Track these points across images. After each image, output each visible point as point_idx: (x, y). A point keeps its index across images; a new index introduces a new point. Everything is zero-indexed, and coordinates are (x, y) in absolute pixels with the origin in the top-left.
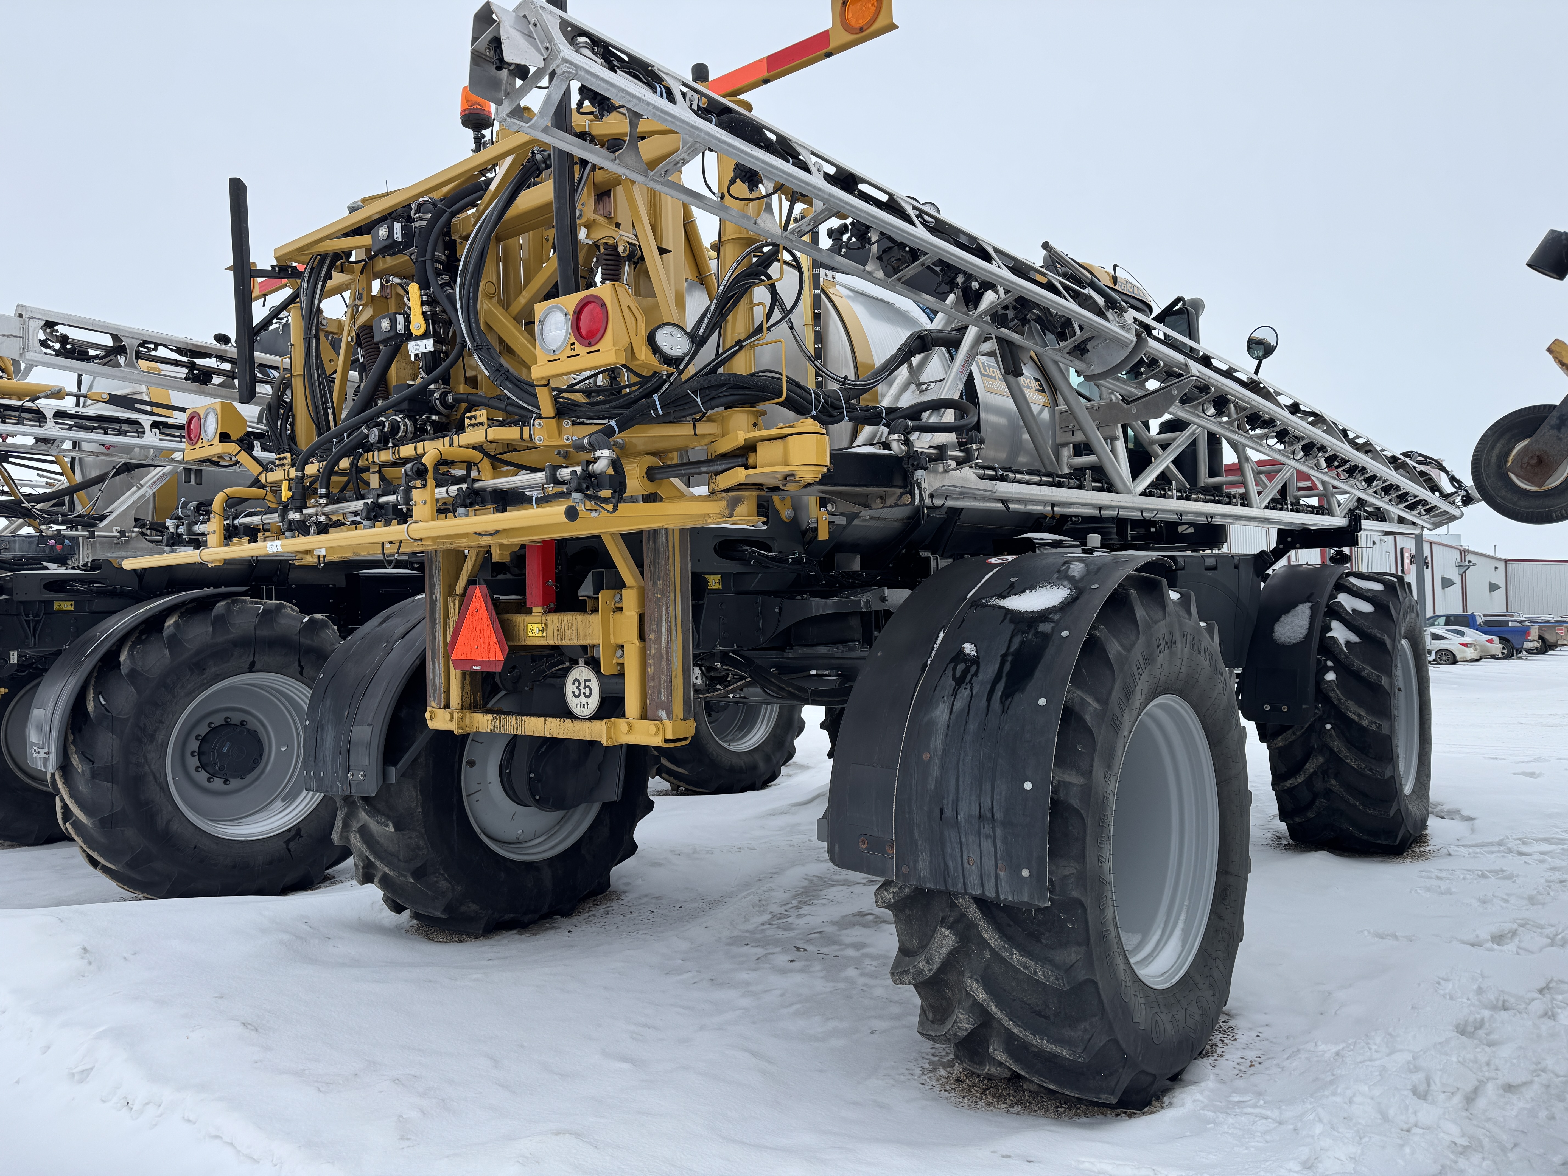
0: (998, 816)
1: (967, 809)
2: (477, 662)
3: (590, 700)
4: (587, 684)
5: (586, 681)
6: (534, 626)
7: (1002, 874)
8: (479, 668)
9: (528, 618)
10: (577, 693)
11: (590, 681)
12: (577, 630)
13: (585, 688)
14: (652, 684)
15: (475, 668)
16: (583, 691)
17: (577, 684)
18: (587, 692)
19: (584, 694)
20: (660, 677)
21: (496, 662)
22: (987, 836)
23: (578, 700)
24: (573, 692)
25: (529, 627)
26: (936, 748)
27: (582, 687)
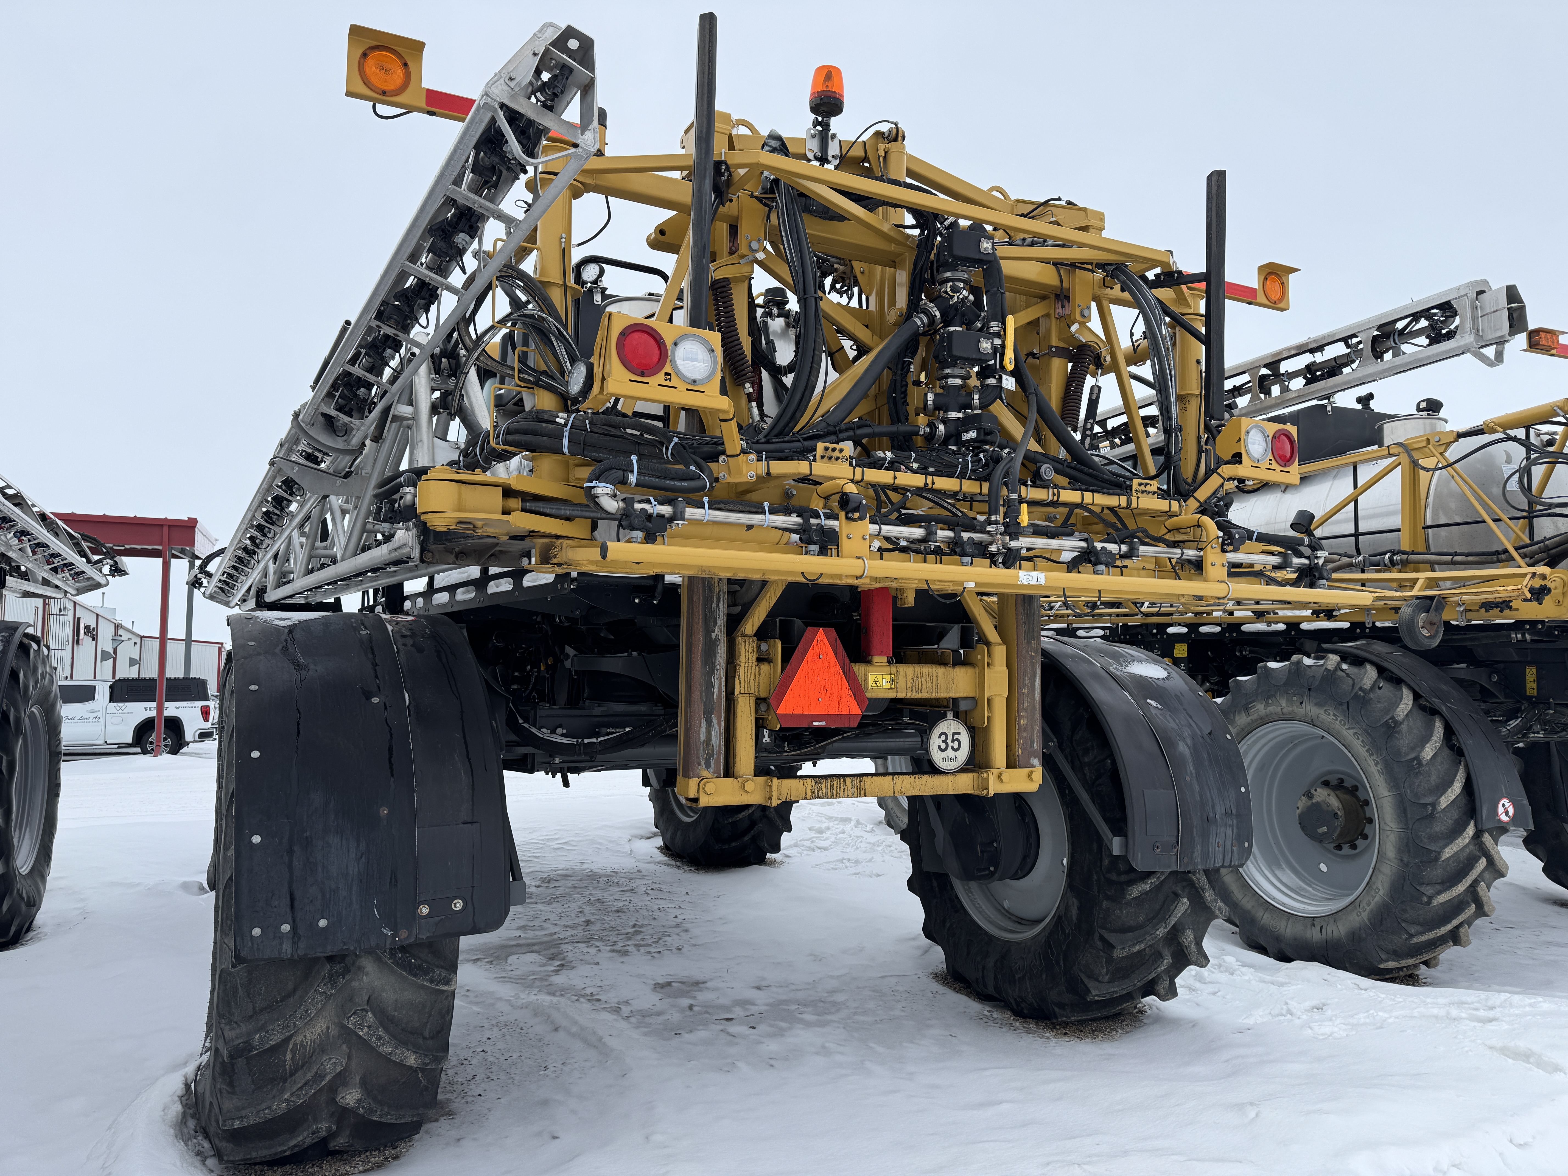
0: (1234, 812)
1: (1220, 810)
2: (819, 717)
3: (958, 754)
4: (956, 737)
5: (954, 734)
6: (880, 677)
7: (1234, 848)
8: (823, 723)
9: (870, 668)
10: (943, 746)
11: (959, 734)
12: (937, 683)
13: (953, 741)
14: (1025, 735)
15: (815, 723)
16: (950, 744)
17: (943, 737)
18: (956, 744)
19: (952, 747)
20: (1032, 728)
21: (849, 716)
22: (1230, 826)
23: (944, 754)
24: (939, 746)
25: (872, 678)
26: (1191, 772)
27: (949, 741)
